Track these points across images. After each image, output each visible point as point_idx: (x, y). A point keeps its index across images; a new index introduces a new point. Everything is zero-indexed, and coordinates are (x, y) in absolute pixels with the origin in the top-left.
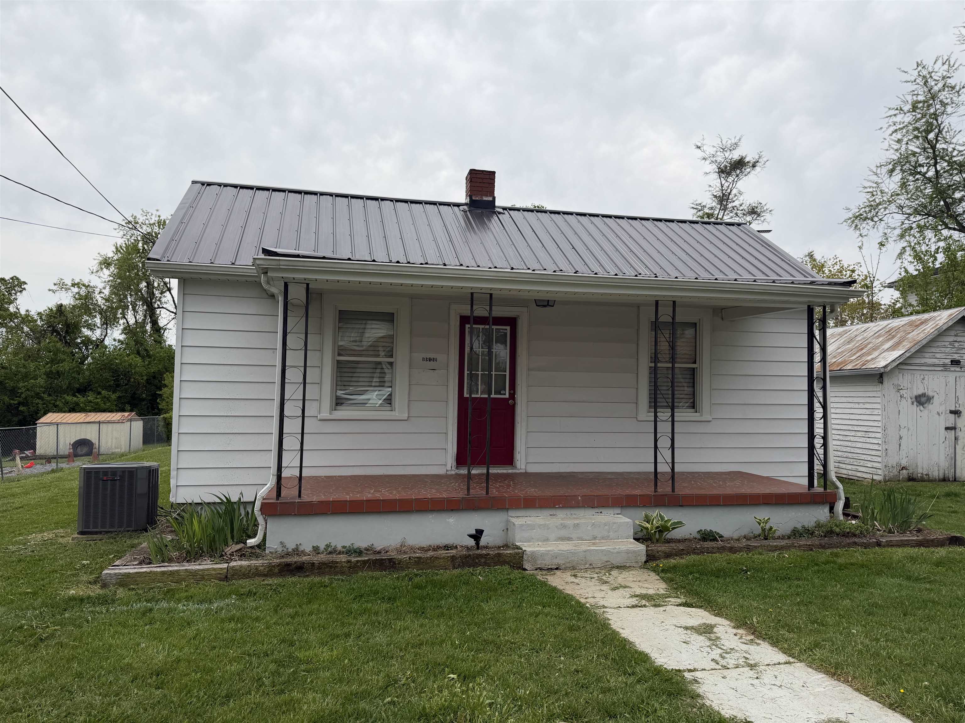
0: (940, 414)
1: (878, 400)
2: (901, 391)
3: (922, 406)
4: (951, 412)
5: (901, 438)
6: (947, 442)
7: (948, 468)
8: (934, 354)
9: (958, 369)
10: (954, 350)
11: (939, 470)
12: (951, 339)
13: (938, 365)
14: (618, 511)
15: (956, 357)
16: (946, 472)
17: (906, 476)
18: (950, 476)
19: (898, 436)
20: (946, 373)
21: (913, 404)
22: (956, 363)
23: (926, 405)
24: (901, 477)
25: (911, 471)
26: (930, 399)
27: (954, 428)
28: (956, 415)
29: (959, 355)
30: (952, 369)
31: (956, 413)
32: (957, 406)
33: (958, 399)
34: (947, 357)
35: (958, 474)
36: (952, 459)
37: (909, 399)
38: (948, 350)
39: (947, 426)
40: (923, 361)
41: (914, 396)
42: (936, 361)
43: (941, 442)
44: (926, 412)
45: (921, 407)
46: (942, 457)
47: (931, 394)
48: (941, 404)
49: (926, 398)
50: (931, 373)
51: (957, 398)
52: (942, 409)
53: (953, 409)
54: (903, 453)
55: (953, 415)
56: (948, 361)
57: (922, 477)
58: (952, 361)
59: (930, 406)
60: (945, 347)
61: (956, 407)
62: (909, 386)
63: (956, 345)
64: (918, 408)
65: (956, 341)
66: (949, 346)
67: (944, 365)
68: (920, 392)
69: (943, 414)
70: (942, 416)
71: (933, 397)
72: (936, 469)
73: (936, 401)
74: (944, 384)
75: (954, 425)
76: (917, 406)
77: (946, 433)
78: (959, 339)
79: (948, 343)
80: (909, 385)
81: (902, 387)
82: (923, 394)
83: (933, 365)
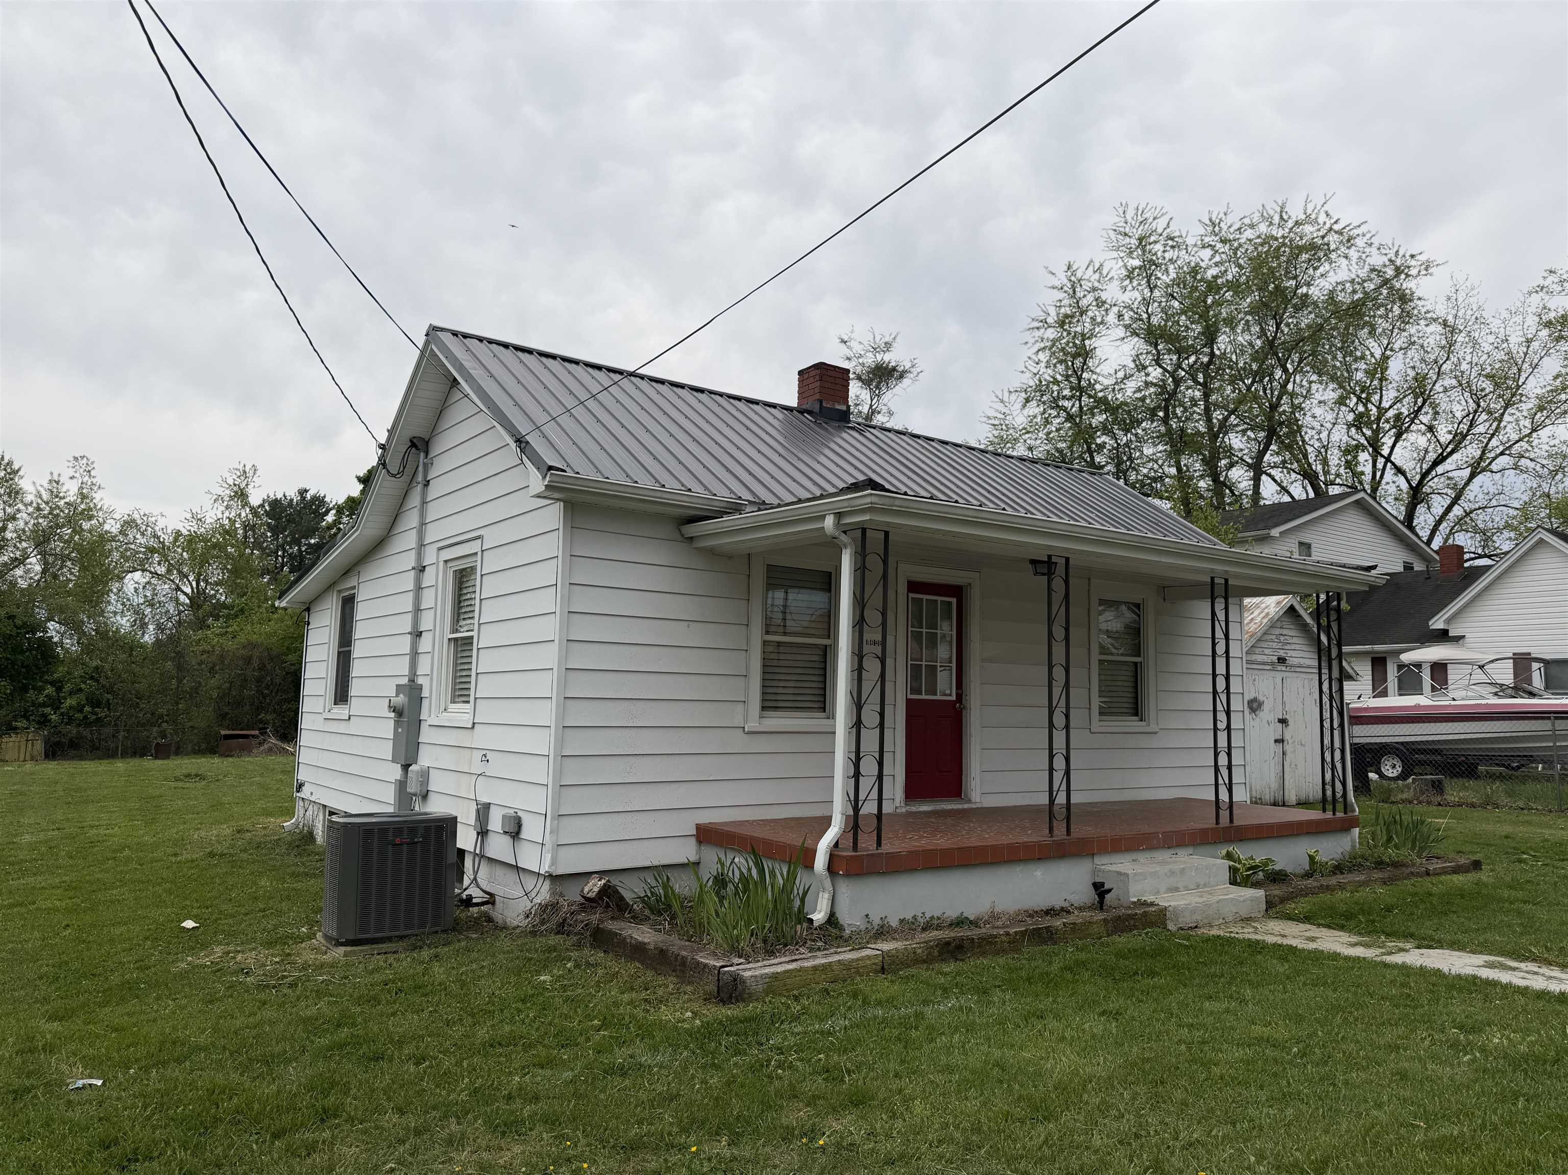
0: (1270, 722)
3: (1256, 713)
4: (1280, 721)
6: (1277, 758)
7: (1278, 787)
8: (1264, 650)
9: (1284, 669)
10: (1280, 645)
11: (1270, 794)
12: (1281, 632)
13: (1267, 664)
14: (1190, 850)
15: (1282, 653)
16: (1277, 796)
20: (1274, 673)
22: (1282, 660)
23: (1258, 713)
26: (1261, 705)
27: (1281, 741)
28: (1284, 724)
29: (1284, 651)
30: (1279, 668)
31: (1283, 721)
32: (1284, 713)
33: (1285, 705)
34: (1275, 654)
35: (1286, 798)
36: (1281, 779)
38: (1275, 645)
39: (1276, 738)
41: (1247, 701)
42: (1266, 659)
43: (1271, 759)
44: (1259, 721)
45: (1254, 715)
46: (1273, 779)
47: (1261, 698)
48: (1270, 711)
49: (1257, 704)
50: (1260, 672)
51: (1284, 703)
52: (1271, 717)
53: (1281, 717)
55: (1281, 725)
56: (1275, 659)
58: (1279, 659)
59: (1261, 714)
60: (1274, 641)
63: (1282, 638)
64: (1252, 716)
65: (1284, 635)
66: (1277, 641)
67: (1272, 664)
68: (1252, 696)
69: (1273, 723)
70: (1272, 725)
71: (1263, 702)
72: (1268, 792)
73: (1266, 707)
74: (1273, 687)
75: (1282, 737)
76: (1250, 713)
77: (1275, 747)
78: (1285, 632)
79: (1277, 637)
82: (1255, 698)
83: (1264, 663)
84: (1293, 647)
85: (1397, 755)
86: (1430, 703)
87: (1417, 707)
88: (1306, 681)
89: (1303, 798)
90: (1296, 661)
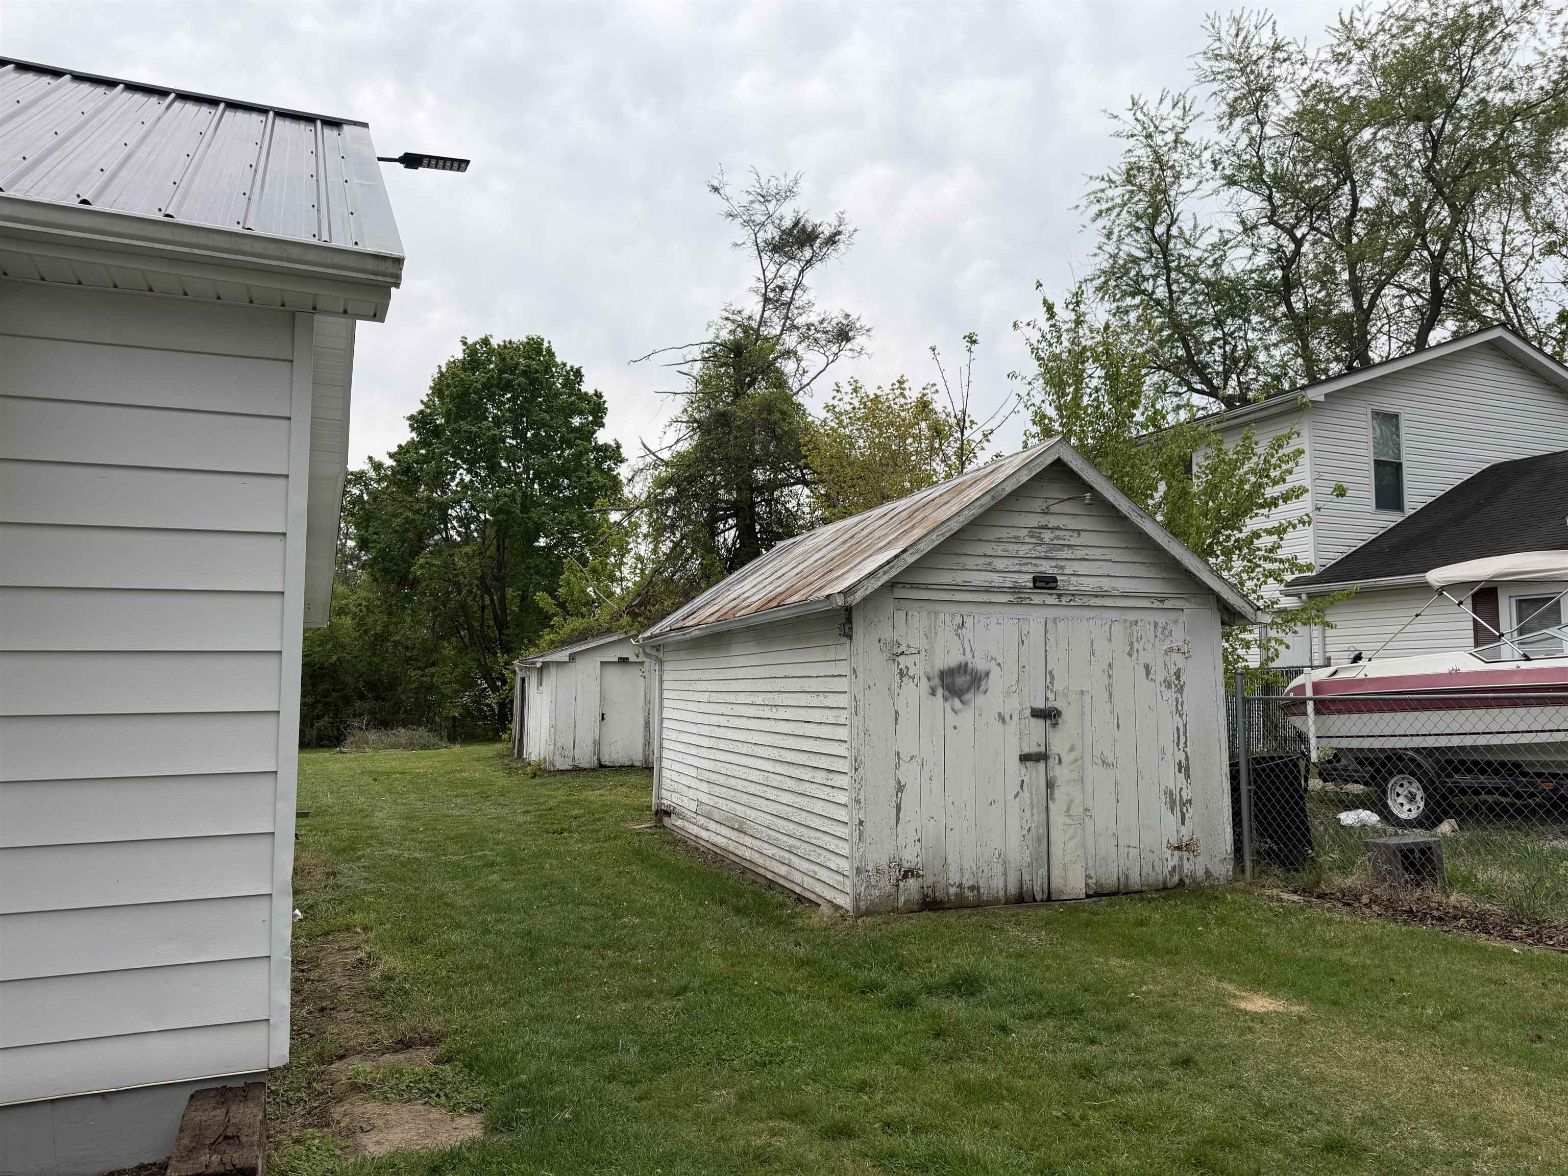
0: (1007, 718)
1: (842, 684)
2: (901, 659)
3: (959, 697)
4: (1036, 714)
5: (900, 788)
6: (1026, 794)
7: (1030, 865)
8: (988, 560)
9: (1052, 600)
10: (1041, 550)
11: (1005, 874)
12: (1034, 521)
13: (1000, 590)
15: (1047, 568)
16: (1026, 877)
17: (916, 896)
18: (1037, 888)
19: (893, 784)
20: (1020, 611)
21: (933, 693)
22: (1045, 583)
23: (968, 697)
24: (902, 899)
25: (929, 880)
26: (980, 679)
27: (1041, 757)
28: (1048, 722)
29: (1054, 563)
30: (1037, 599)
31: (1048, 715)
32: (1051, 696)
33: (1053, 678)
34: (1023, 569)
35: (1056, 882)
36: (1039, 841)
37: (924, 680)
38: (1024, 550)
39: (1026, 750)
40: (960, 578)
41: (937, 672)
42: (996, 579)
43: (1010, 796)
44: (967, 715)
45: (957, 702)
46: (1015, 838)
47: (981, 665)
48: (1008, 693)
49: (968, 678)
50: (981, 609)
51: (1050, 676)
52: (1012, 705)
53: (1040, 704)
54: (908, 830)
55: (1041, 722)
56: (1026, 580)
57: (960, 896)
58: (1035, 579)
59: (980, 700)
60: (1018, 541)
61: (1047, 699)
62: (924, 644)
63: (1047, 536)
64: (948, 705)
65: (1046, 527)
66: (1028, 540)
67: (1016, 589)
68: (953, 660)
69: (1016, 718)
70: (1013, 725)
71: (987, 674)
72: (999, 869)
73: (995, 683)
74: (1016, 639)
75: (1043, 749)
76: (945, 699)
77: (1023, 771)
78: (1053, 521)
79: (1026, 532)
80: (924, 641)
81: (903, 648)
82: (960, 666)
83: (988, 590)
84: (1080, 554)
85: (1413, 774)
86: (1477, 666)
87: (1455, 674)
88: (1118, 629)
89: (1109, 877)
90: (1089, 584)
